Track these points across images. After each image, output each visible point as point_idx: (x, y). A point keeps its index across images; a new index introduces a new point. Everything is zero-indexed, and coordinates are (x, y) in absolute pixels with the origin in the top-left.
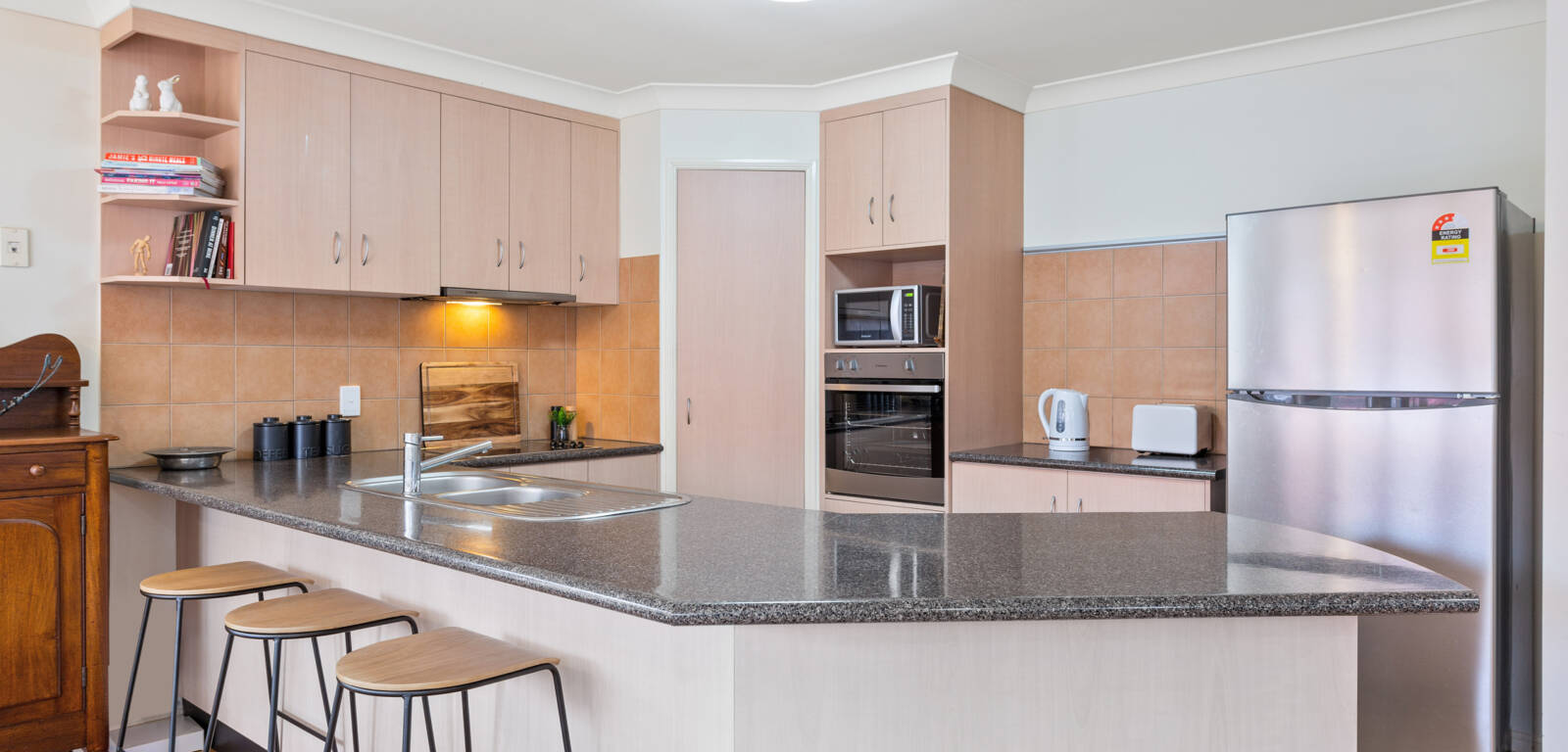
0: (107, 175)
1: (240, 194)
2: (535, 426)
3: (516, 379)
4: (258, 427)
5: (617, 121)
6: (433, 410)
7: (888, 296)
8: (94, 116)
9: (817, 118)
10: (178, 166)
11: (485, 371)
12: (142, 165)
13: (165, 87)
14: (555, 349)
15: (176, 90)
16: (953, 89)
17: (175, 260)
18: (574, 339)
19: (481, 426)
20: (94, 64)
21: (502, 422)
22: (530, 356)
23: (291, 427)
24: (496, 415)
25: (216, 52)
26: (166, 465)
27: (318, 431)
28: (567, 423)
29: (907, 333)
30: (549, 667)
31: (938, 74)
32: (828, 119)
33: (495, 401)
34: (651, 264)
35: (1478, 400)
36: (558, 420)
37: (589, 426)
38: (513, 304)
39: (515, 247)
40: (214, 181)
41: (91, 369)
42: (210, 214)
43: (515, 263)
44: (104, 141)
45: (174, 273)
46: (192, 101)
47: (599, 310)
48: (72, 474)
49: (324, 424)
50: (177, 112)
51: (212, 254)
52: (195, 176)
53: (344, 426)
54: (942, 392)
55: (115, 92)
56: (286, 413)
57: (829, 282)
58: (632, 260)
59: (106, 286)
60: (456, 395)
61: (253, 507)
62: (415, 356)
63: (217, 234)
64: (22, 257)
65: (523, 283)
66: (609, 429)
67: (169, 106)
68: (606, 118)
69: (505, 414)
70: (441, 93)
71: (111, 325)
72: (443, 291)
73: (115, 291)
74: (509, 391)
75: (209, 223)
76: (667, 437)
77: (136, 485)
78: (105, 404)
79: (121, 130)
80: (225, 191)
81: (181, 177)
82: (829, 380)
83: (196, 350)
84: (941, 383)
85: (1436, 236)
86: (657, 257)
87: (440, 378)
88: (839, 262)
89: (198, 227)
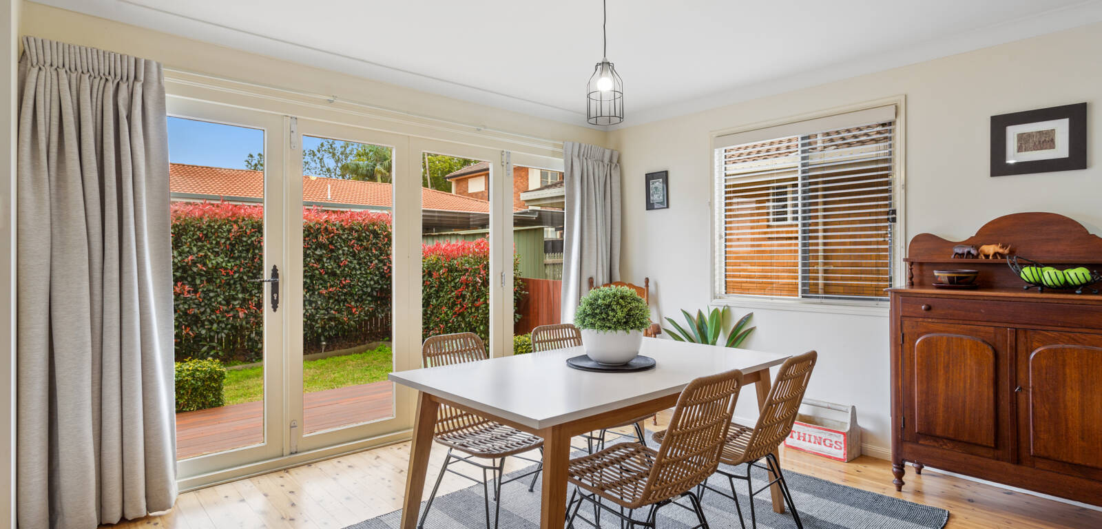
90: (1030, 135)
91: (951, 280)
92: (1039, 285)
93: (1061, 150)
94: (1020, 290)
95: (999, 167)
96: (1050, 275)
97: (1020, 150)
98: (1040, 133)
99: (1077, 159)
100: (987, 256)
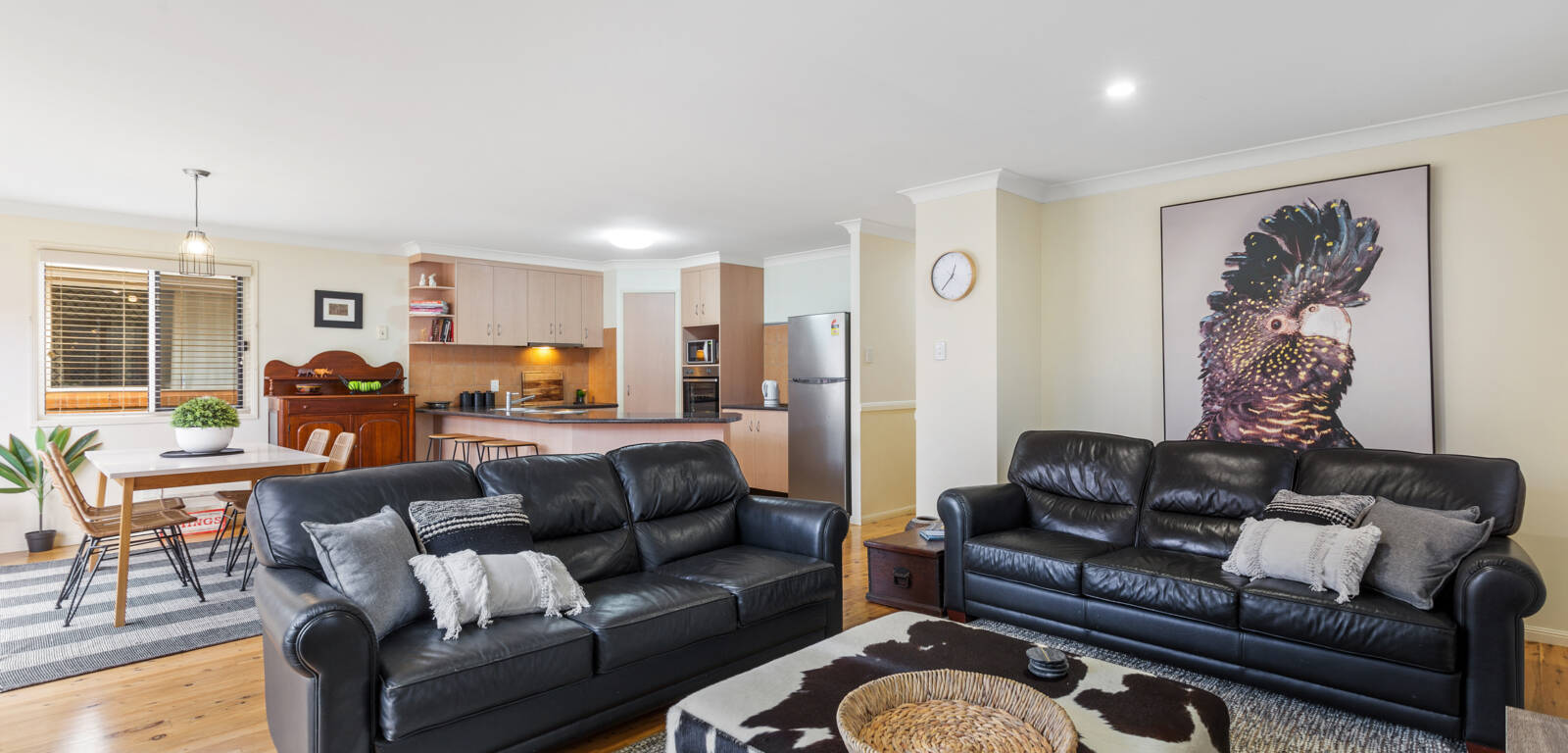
0: (412, 308)
1: (455, 312)
2: (570, 397)
3: (561, 378)
4: (461, 395)
5: (602, 273)
6: (527, 390)
7: (703, 343)
8: (407, 287)
9: (679, 272)
10: (435, 304)
11: (548, 375)
12: (423, 304)
13: (431, 278)
14: (579, 366)
15: (434, 278)
16: (721, 264)
17: (433, 335)
18: (587, 361)
19: (547, 396)
20: (406, 269)
21: (555, 395)
22: (568, 369)
23: (473, 395)
24: (553, 392)
25: (447, 264)
26: (431, 406)
27: (483, 396)
28: (583, 396)
29: (709, 359)
30: (535, 445)
31: (714, 259)
32: (685, 272)
33: (553, 387)
34: (614, 330)
35: (840, 380)
36: (580, 395)
37: (593, 398)
38: (560, 348)
39: (557, 327)
40: (446, 308)
41: (406, 374)
42: (445, 320)
43: (558, 333)
44: (410, 296)
45: (433, 340)
46: (440, 281)
47: (597, 350)
48: (404, 406)
49: (485, 394)
50: (435, 287)
51: (446, 334)
52: (441, 308)
53: (493, 395)
54: (718, 382)
55: (414, 280)
56: (471, 390)
57: (684, 338)
58: (608, 329)
59: (411, 345)
60: (536, 384)
61: (461, 413)
62: (520, 368)
63: (448, 327)
64: (385, 336)
65: (561, 340)
66: (600, 399)
67: (432, 284)
68: (597, 272)
69: (557, 392)
70: (528, 270)
71: (413, 358)
72: (529, 344)
73: (413, 347)
74: (559, 383)
75: (445, 323)
76: (620, 400)
77: (423, 412)
78: (410, 386)
79: (415, 292)
80: (450, 311)
81: (436, 308)
82: (684, 378)
83: (439, 367)
84: (718, 378)
85: (832, 327)
86: (615, 329)
87: (530, 377)
88: (689, 329)
89: (441, 323)
90: (335, 305)
91: (311, 390)
92: (357, 392)
93: (351, 317)
94: (348, 394)
95: (320, 322)
96: (364, 386)
97: (330, 313)
98: (341, 305)
99: (358, 324)
100: (319, 375)
